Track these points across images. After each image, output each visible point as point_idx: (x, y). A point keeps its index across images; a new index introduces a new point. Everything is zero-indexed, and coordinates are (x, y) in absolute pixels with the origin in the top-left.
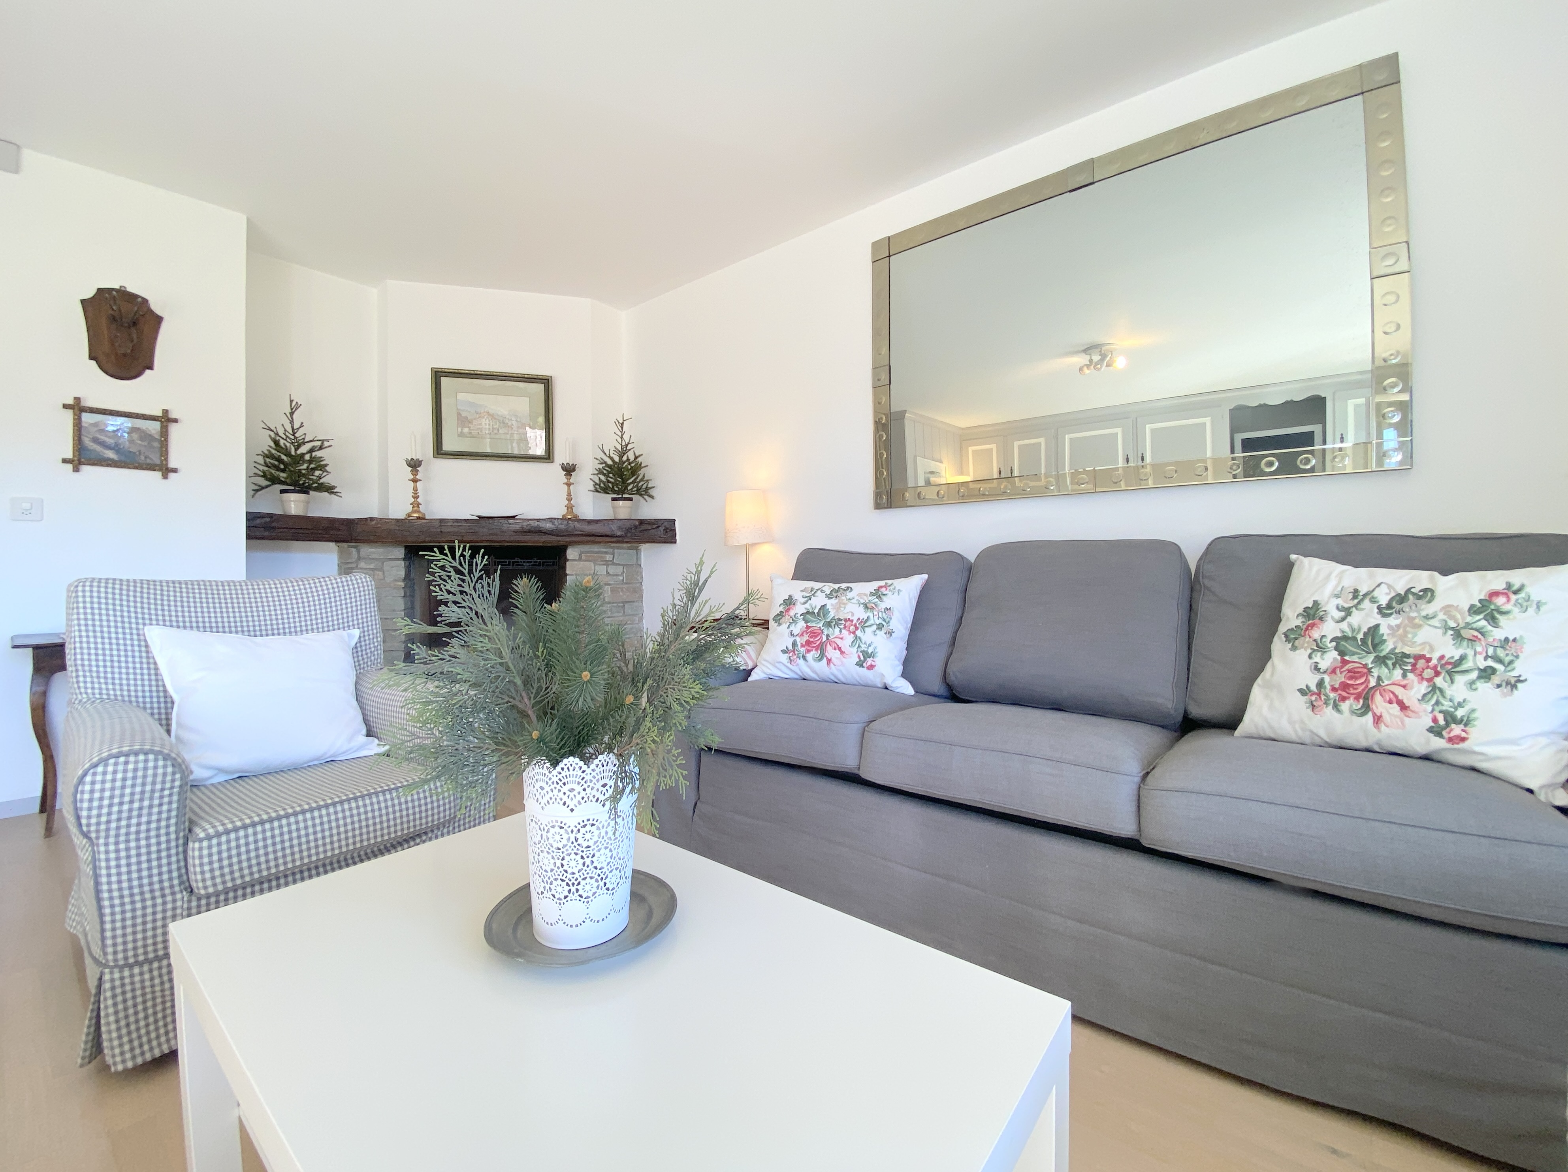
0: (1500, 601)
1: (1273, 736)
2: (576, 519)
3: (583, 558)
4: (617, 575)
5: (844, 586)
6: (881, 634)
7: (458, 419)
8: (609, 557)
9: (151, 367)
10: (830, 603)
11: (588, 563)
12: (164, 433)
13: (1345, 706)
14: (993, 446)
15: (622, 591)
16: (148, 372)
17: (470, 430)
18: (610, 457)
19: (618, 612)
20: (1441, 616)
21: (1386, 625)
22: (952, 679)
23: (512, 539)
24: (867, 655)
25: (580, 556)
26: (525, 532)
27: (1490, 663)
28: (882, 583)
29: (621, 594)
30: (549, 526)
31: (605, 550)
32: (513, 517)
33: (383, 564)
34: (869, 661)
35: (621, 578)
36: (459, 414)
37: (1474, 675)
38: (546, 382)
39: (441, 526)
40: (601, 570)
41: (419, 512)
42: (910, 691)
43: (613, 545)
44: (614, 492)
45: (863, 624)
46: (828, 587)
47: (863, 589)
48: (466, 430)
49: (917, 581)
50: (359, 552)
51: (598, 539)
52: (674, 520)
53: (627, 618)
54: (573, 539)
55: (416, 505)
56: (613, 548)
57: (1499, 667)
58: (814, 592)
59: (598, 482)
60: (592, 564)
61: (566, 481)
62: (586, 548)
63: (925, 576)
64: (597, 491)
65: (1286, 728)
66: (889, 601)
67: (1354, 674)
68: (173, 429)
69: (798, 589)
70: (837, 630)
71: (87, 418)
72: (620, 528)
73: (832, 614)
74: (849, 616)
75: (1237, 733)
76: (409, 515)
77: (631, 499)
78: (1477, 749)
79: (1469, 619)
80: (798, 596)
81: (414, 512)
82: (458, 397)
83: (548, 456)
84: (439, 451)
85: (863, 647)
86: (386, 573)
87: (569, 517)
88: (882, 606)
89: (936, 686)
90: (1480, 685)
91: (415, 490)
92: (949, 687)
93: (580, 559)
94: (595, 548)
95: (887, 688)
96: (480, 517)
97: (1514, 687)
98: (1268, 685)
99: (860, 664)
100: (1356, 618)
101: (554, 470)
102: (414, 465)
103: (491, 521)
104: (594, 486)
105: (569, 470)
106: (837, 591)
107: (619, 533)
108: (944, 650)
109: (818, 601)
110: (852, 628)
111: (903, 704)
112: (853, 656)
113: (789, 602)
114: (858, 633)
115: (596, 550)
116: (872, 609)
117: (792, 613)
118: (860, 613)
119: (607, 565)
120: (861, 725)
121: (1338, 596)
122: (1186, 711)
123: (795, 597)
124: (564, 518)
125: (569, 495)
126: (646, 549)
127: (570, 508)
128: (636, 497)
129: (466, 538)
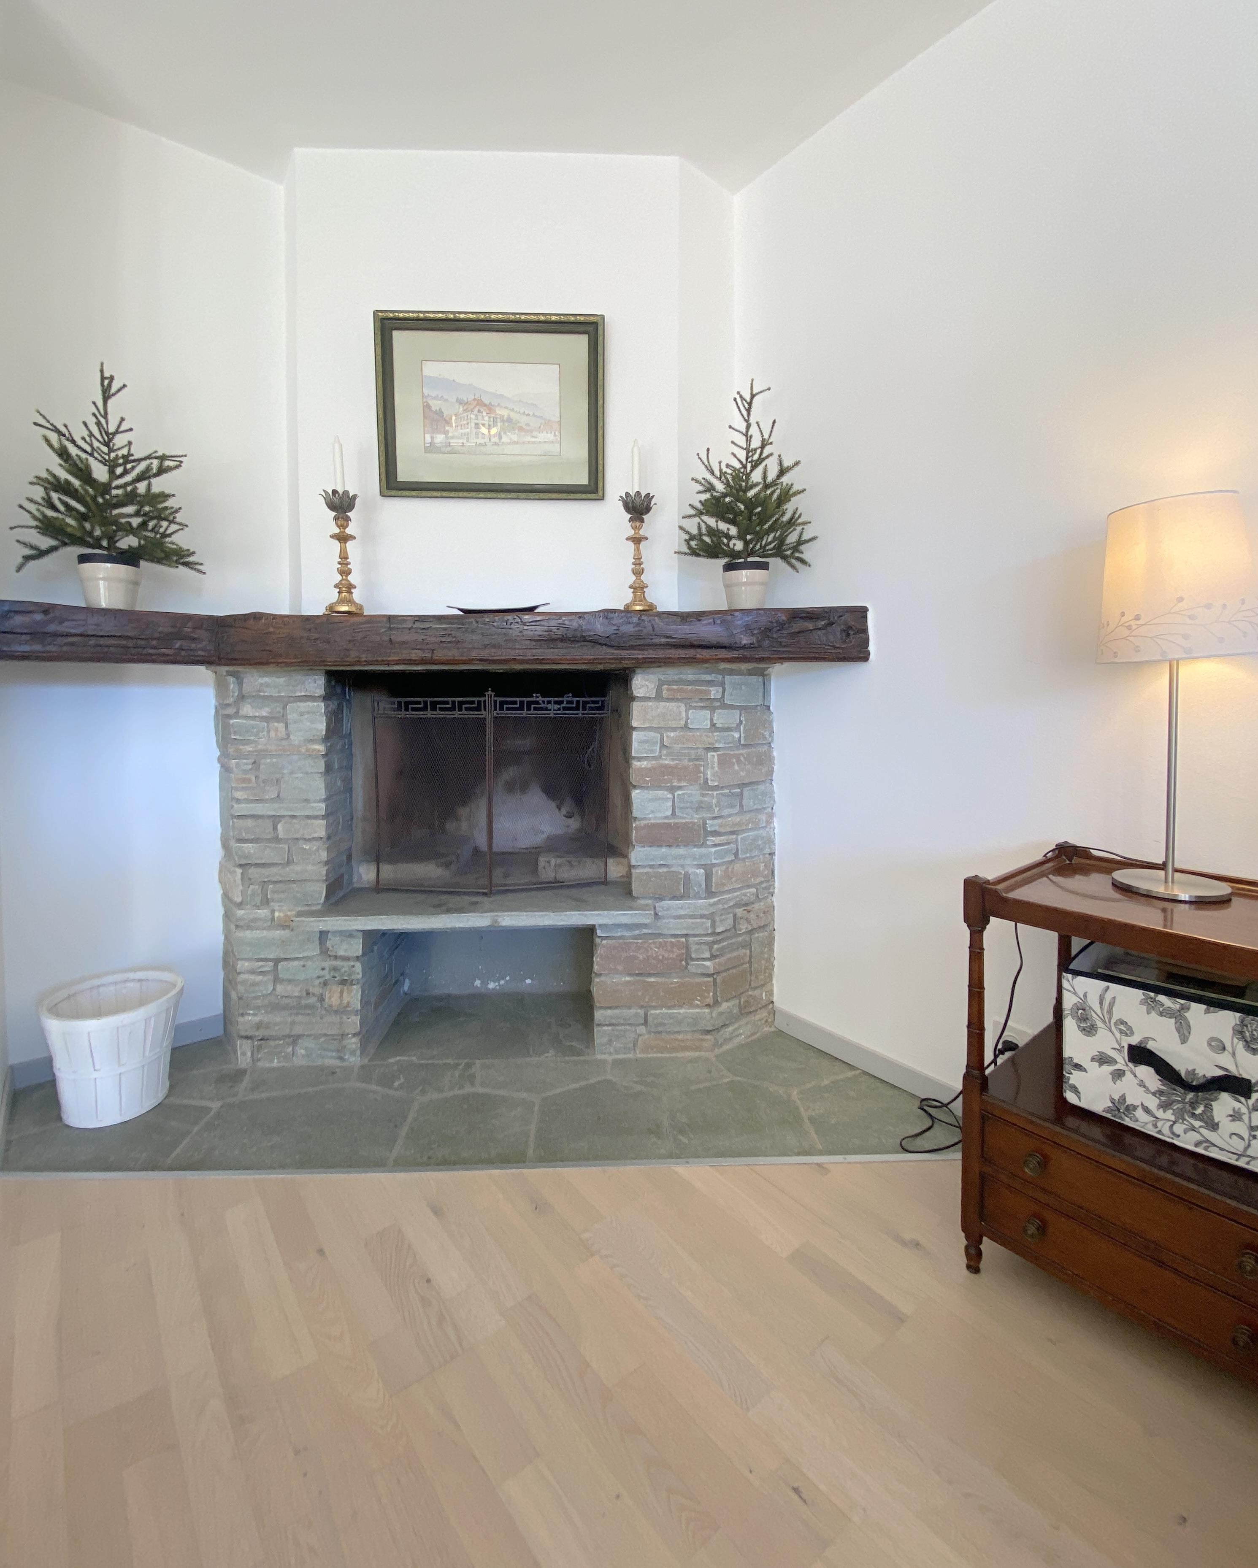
2: (649, 610)
3: (665, 694)
4: (729, 729)
7: (425, 417)
8: (714, 692)
11: (673, 705)
15: (739, 762)
17: (447, 437)
18: (721, 477)
19: (732, 806)
23: (529, 655)
25: (659, 690)
26: (554, 640)
29: (736, 768)
30: (600, 628)
31: (708, 677)
32: (531, 610)
33: (285, 708)
35: (736, 735)
36: (427, 407)
38: (592, 329)
39: (390, 629)
40: (700, 719)
41: (351, 602)
43: (722, 666)
44: (730, 552)
48: (440, 438)
53: (748, 816)
54: (651, 654)
55: (345, 587)
56: (724, 672)
59: (695, 531)
60: (683, 708)
61: (631, 533)
62: (671, 673)
64: (694, 553)
72: (748, 629)
76: (331, 608)
77: (764, 566)
81: (341, 601)
82: (426, 372)
83: (592, 487)
84: (390, 481)
86: (292, 727)
87: (638, 608)
91: (344, 557)
93: (659, 697)
94: (689, 673)
96: (466, 612)
101: (606, 512)
102: (341, 505)
103: (487, 618)
104: (687, 541)
105: (637, 508)
107: (745, 641)
115: (690, 677)
119: (713, 709)
124: (627, 611)
125: (638, 561)
127: (639, 588)
128: (775, 563)
129: (440, 655)
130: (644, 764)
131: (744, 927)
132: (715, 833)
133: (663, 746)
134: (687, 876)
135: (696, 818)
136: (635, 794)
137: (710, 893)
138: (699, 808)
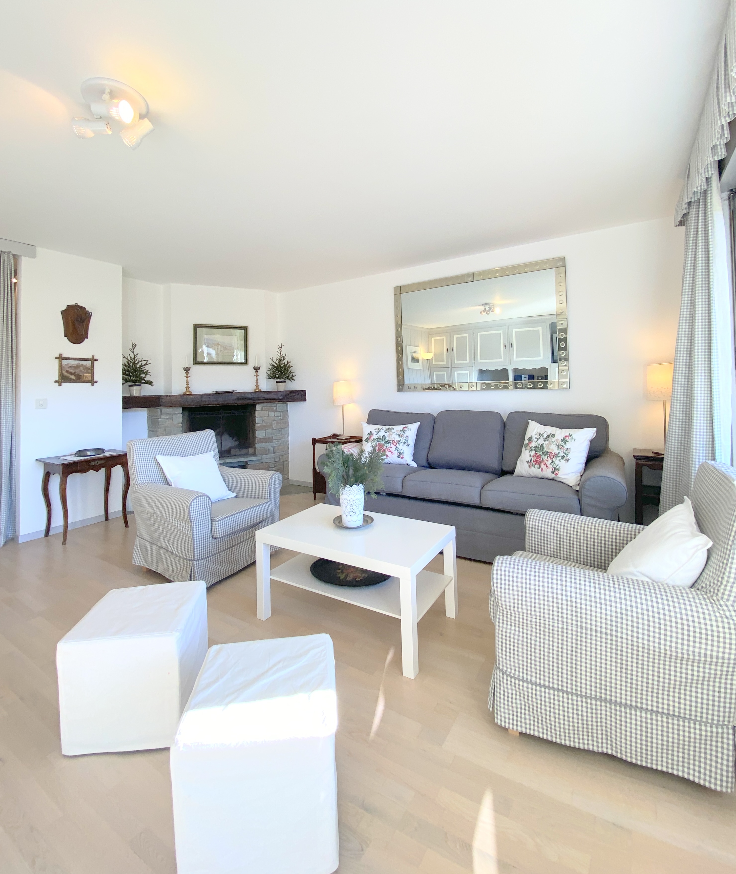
0: (567, 438)
1: (521, 475)
2: (261, 392)
3: (264, 409)
4: (278, 416)
5: (390, 427)
6: (405, 445)
8: (275, 408)
9: (87, 338)
10: (386, 434)
11: (265, 412)
12: (92, 366)
13: (536, 466)
14: (444, 338)
15: (281, 423)
16: (86, 339)
18: (275, 363)
19: (279, 433)
20: (556, 442)
21: (545, 443)
22: (430, 460)
24: (401, 453)
25: (262, 408)
27: (564, 454)
28: (404, 426)
29: (280, 425)
30: (250, 396)
32: (233, 392)
33: (172, 416)
34: (402, 456)
35: (280, 417)
37: (561, 457)
38: (245, 329)
40: (272, 414)
41: (189, 391)
42: (415, 465)
43: (277, 403)
44: (277, 378)
45: (399, 442)
46: (385, 428)
47: (398, 428)
49: (417, 424)
50: (161, 411)
51: (272, 401)
52: (304, 391)
53: (283, 436)
54: (261, 401)
55: (188, 388)
57: (565, 456)
58: (380, 430)
59: (270, 374)
60: (268, 412)
61: (255, 374)
62: (264, 405)
63: (419, 423)
64: (269, 378)
65: (525, 474)
66: (407, 433)
67: (538, 457)
68: (96, 363)
69: (373, 428)
70: (389, 444)
71: (65, 362)
72: (281, 395)
73: (387, 439)
74: (393, 439)
75: (514, 474)
76: (185, 393)
77: (285, 382)
78: (560, 477)
79: (561, 443)
80: (374, 432)
81: (187, 391)
82: (205, 337)
83: (246, 363)
84: (196, 362)
85: (399, 451)
86: (174, 420)
87: (257, 391)
88: (405, 435)
89: (424, 463)
90: (561, 460)
91: (187, 381)
92: (429, 463)
93: (262, 410)
94: (269, 404)
95: (407, 465)
97: (568, 461)
98: (521, 461)
99: (398, 457)
100: (539, 442)
101: (249, 369)
102: (187, 370)
104: (268, 376)
105: (257, 369)
106: (389, 429)
107: (281, 398)
108: (427, 450)
109: (382, 434)
110: (395, 444)
111: (413, 471)
112: (396, 454)
113: (371, 434)
114: (397, 445)
116: (402, 436)
117: (372, 438)
118: (397, 438)
119: (274, 412)
120: (402, 478)
121: (536, 435)
122: (502, 469)
123: (373, 432)
124: (255, 391)
125: (257, 380)
126: (290, 404)
127: (257, 386)
128: (287, 381)
129: (212, 403)
130: (259, 425)
131: (282, 460)
132: (275, 439)
133: (263, 421)
134: (269, 450)
135: (271, 436)
136: (257, 432)
137: (274, 453)
138: (271, 434)
